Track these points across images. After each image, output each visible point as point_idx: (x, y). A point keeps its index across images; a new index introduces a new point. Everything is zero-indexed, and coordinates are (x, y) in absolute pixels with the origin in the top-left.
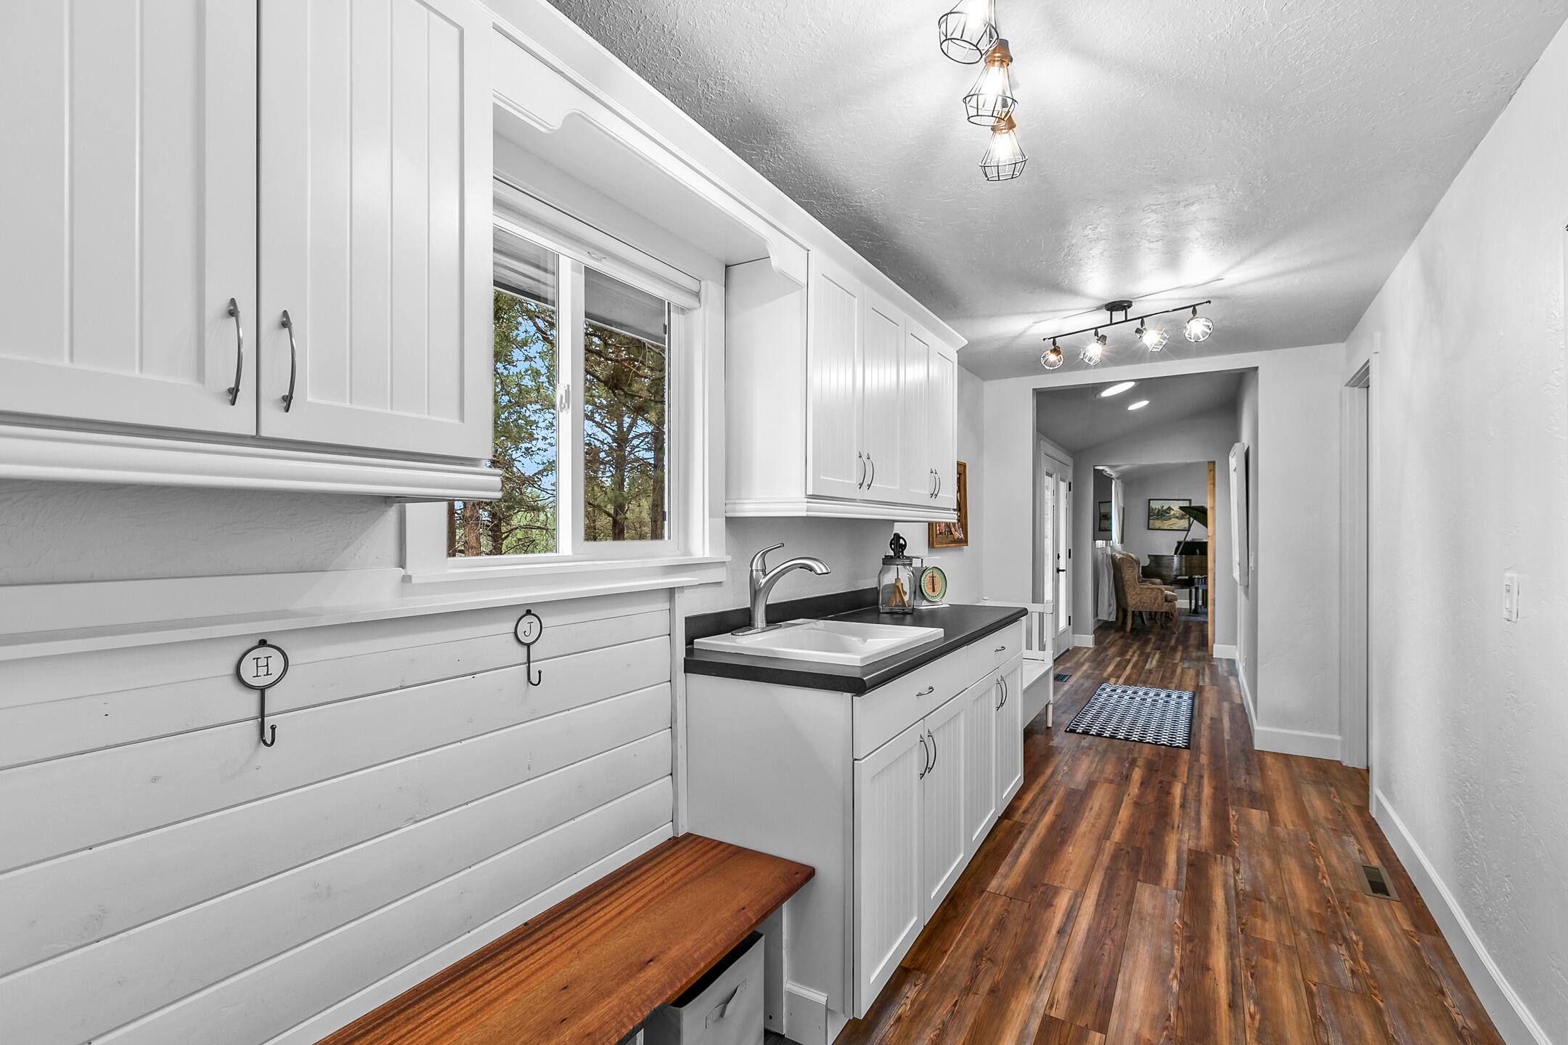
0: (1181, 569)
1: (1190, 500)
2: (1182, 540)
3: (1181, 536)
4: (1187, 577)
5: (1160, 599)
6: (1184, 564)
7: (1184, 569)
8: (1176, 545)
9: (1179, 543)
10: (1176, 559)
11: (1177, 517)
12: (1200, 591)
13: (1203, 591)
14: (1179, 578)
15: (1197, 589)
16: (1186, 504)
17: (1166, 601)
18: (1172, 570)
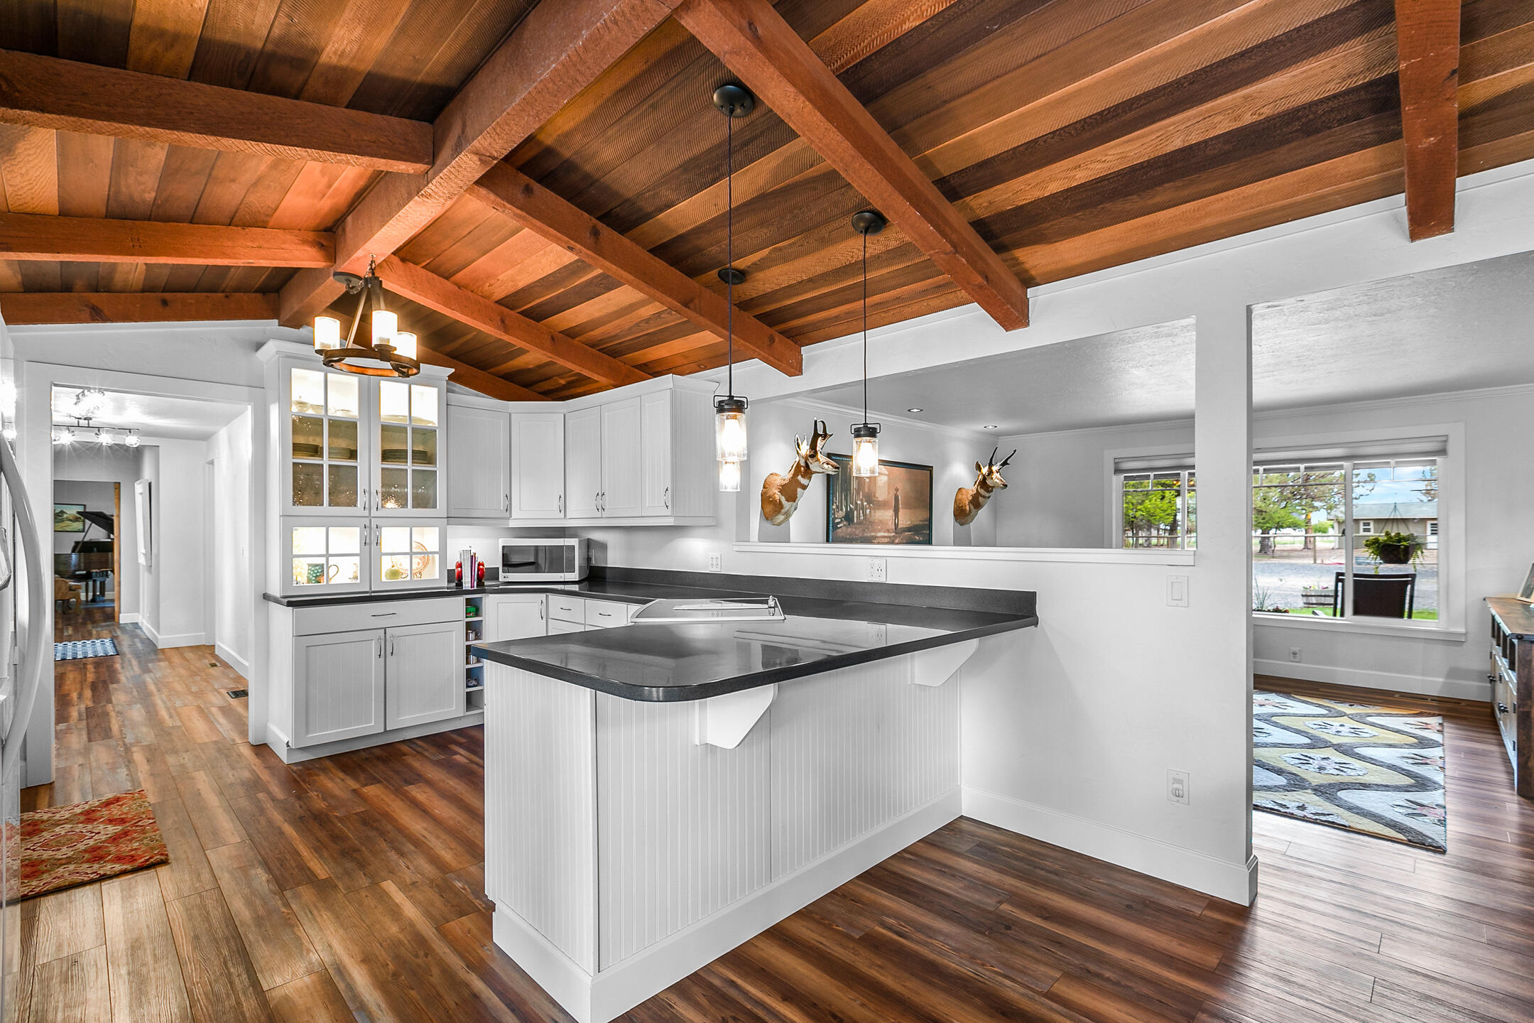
0: (79, 565)
1: (85, 506)
2: (80, 540)
3: (79, 537)
4: (84, 572)
5: (64, 588)
6: (82, 560)
7: (82, 565)
8: (73, 544)
9: (77, 543)
10: (74, 556)
11: (70, 520)
12: (98, 583)
13: (101, 583)
14: (77, 573)
15: (95, 582)
16: (81, 509)
17: (70, 590)
18: (70, 567)
